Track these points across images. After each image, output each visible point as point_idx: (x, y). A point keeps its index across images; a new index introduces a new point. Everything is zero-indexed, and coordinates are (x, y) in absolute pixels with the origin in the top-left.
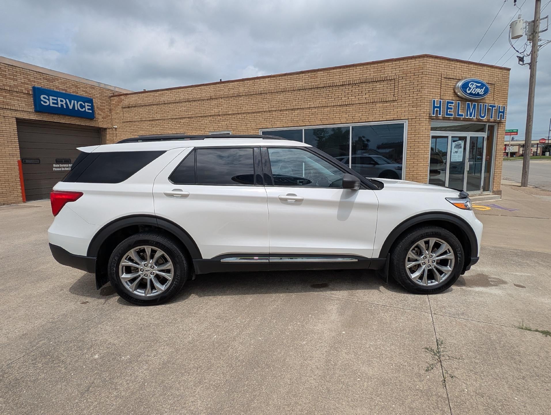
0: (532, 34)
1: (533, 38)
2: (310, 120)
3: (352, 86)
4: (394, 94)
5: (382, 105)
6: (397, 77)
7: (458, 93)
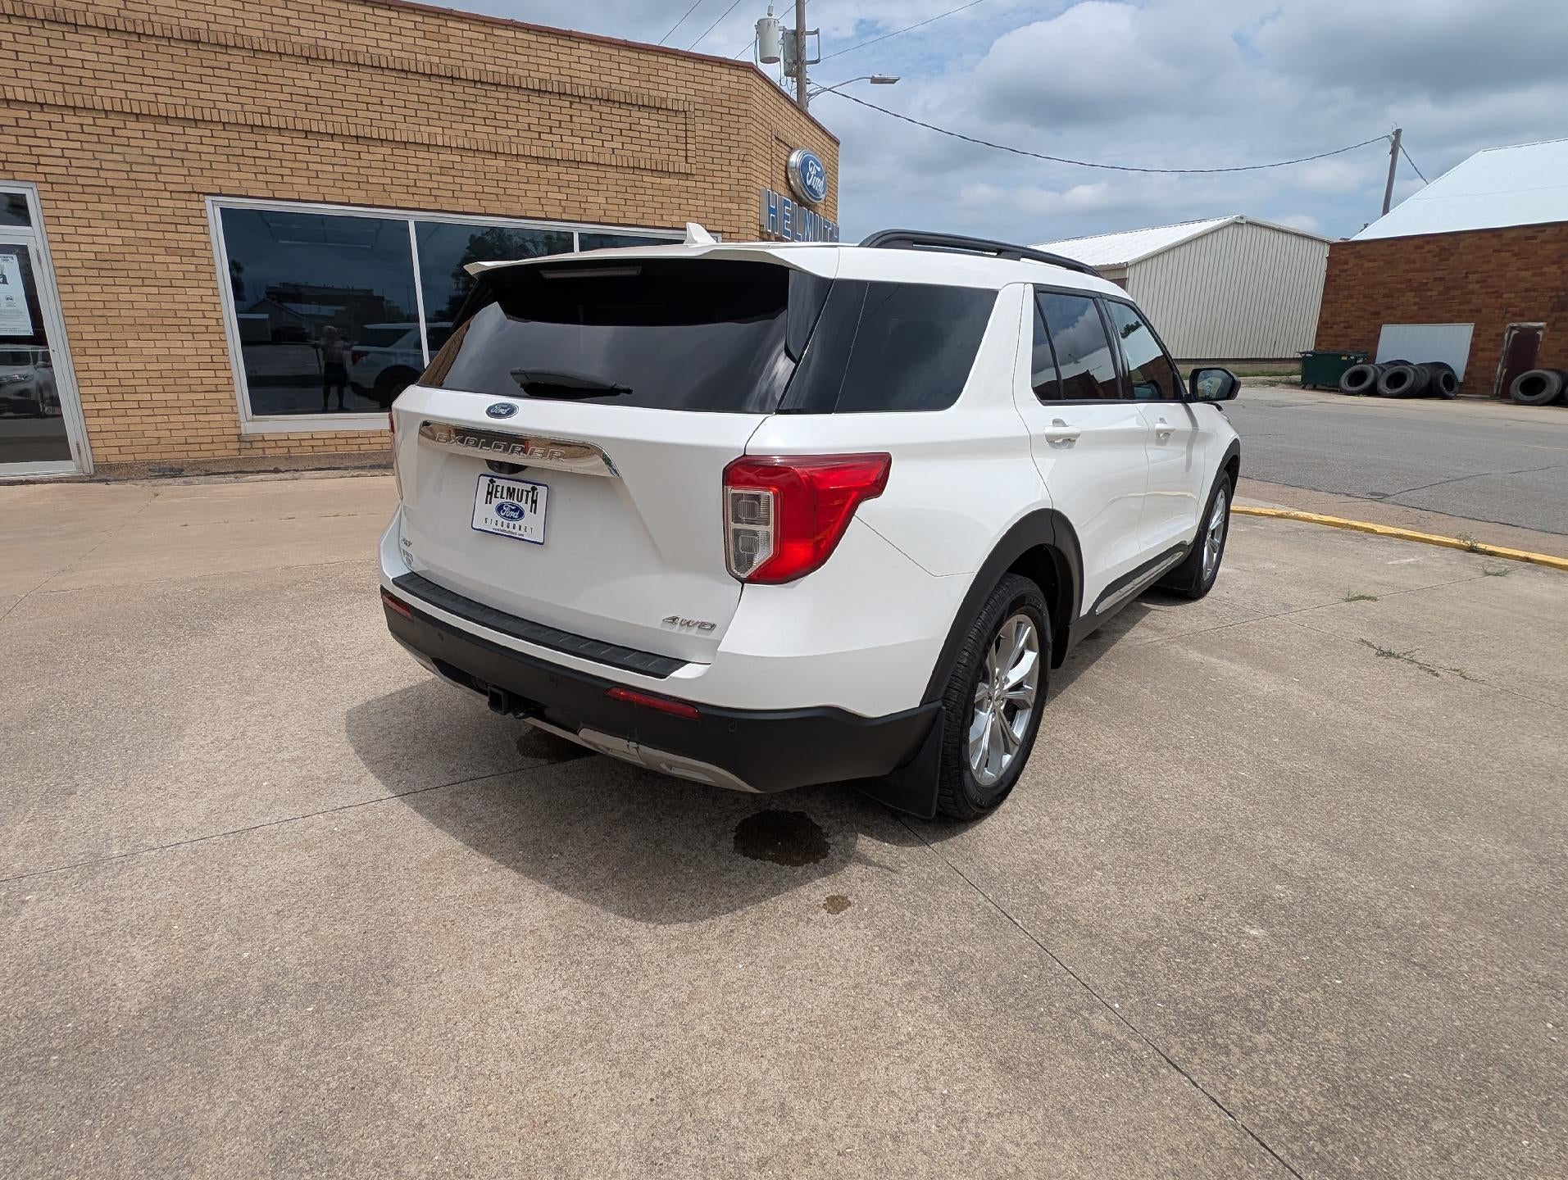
0: (795, 63)
1: (798, 72)
2: (434, 192)
3: (571, 103)
4: (686, 157)
5: (658, 180)
6: (692, 109)
7: (792, 182)
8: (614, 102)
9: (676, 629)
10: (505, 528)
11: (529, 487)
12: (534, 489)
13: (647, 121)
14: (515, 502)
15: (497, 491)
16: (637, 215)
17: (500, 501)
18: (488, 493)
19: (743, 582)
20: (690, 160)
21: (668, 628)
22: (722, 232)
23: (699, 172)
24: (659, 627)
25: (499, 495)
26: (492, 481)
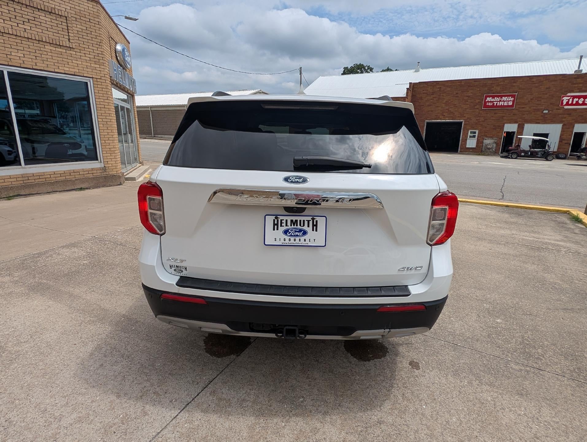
4: (69, 39)
5: (54, 49)
6: (70, 16)
7: (118, 58)
8: (22, 4)
9: (405, 273)
10: (287, 241)
11: (309, 218)
12: (313, 219)
13: (43, 17)
14: (299, 227)
15: (281, 223)
16: (44, 65)
17: (285, 228)
18: (274, 225)
19: (431, 245)
20: (71, 41)
21: (401, 273)
22: (92, 78)
23: (76, 47)
24: (396, 274)
25: (284, 224)
26: (276, 218)
